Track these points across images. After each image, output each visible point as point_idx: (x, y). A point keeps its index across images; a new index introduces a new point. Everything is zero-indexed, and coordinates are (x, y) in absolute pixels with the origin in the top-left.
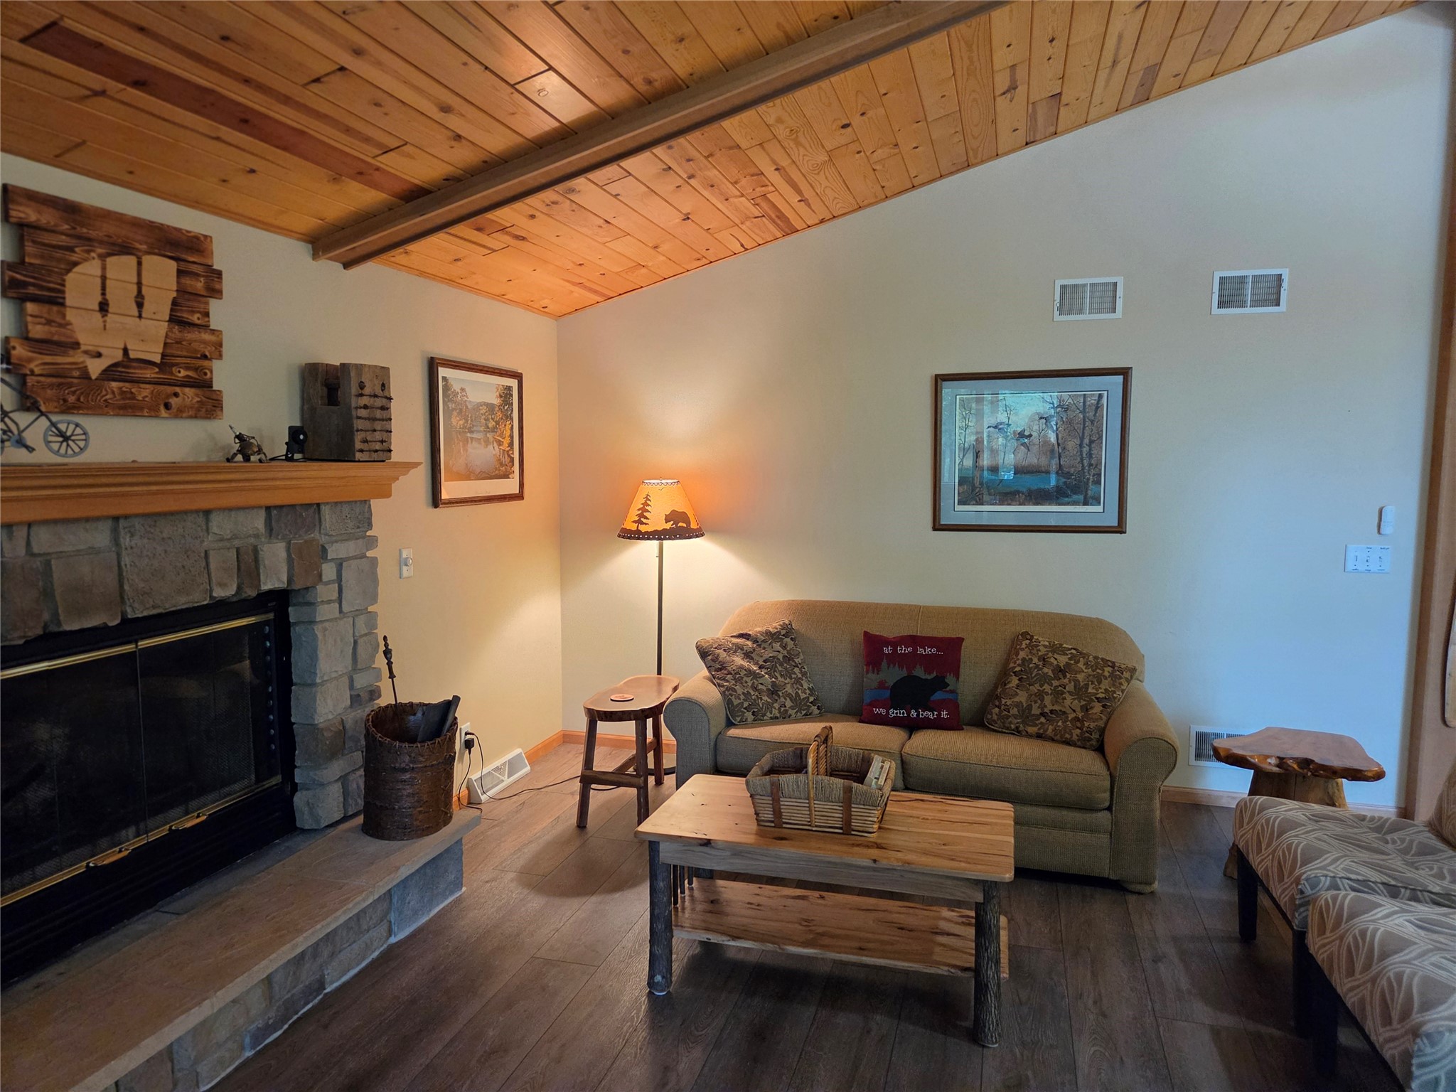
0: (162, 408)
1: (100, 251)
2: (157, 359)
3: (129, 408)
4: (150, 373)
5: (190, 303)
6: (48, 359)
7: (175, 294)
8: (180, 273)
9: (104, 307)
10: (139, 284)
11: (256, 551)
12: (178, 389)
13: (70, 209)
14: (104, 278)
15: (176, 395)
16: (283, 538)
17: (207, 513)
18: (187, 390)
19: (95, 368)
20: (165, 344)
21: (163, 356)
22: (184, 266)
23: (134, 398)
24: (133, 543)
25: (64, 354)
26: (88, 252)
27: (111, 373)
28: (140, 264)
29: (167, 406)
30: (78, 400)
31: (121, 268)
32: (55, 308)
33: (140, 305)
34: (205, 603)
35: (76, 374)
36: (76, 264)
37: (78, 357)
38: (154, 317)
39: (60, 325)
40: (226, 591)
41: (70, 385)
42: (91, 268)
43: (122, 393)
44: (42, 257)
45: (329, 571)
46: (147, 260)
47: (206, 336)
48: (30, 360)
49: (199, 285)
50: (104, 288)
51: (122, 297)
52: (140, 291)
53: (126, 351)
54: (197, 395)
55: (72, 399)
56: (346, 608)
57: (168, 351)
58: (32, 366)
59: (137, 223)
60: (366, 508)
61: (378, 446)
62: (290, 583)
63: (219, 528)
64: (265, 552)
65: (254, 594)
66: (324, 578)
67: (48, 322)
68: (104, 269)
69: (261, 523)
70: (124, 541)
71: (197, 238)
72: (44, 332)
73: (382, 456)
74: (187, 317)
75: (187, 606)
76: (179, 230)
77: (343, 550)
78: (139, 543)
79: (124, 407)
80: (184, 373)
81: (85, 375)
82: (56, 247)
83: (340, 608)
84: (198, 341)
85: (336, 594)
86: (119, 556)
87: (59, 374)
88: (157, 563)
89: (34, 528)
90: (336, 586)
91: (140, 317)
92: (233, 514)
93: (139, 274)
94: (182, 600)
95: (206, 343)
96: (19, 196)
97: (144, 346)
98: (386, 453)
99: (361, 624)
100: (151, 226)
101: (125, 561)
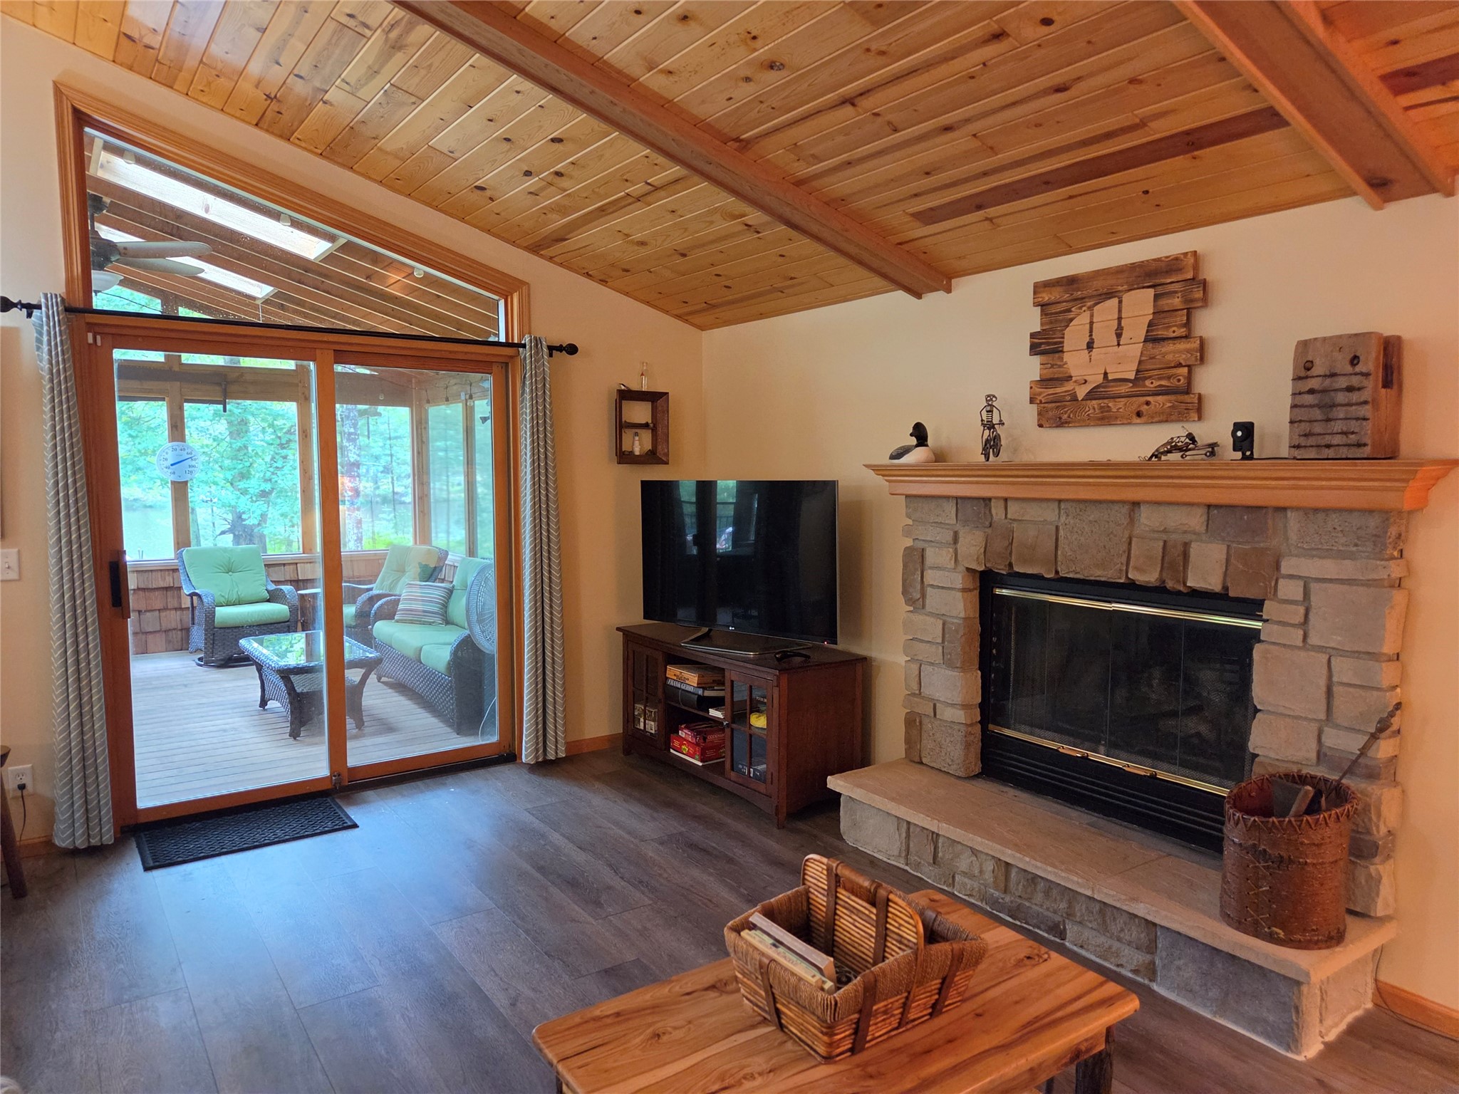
0: (1134, 416)
1: (1089, 304)
2: (1132, 376)
3: (1105, 419)
4: (1124, 389)
5: (1166, 321)
6: (1051, 391)
7: (1151, 317)
8: (1157, 297)
9: (1090, 346)
10: (1120, 319)
11: (1186, 545)
12: (1149, 398)
13: (1071, 282)
14: (1091, 323)
15: (1148, 403)
16: (1223, 540)
17: (1136, 504)
18: (1159, 398)
19: (1081, 392)
20: (1140, 362)
21: (1138, 371)
22: (1160, 290)
23: (1110, 411)
24: (1067, 522)
25: (1062, 385)
26: (1081, 308)
27: (1091, 395)
28: (1120, 302)
29: (1139, 414)
30: (1069, 417)
31: (1106, 311)
32: (1057, 355)
33: (1119, 335)
34: (1122, 581)
35: (1068, 398)
36: (1071, 320)
37: (1068, 386)
38: (1132, 341)
39: (1060, 366)
40: (1149, 577)
41: (1065, 407)
42: (1082, 320)
43: (1101, 408)
44: (1051, 323)
45: (1291, 590)
46: (1126, 298)
47: (1182, 345)
48: (1040, 394)
49: (1177, 302)
50: (1091, 331)
51: (1104, 335)
52: (1119, 324)
53: (1106, 374)
54: (1170, 402)
55: (1065, 416)
56: (1314, 640)
57: (1143, 367)
58: (1040, 398)
59: (1119, 271)
60: (1373, 522)
61: (1337, 440)
62: (1226, 588)
63: (1148, 519)
64: (1194, 549)
65: (1182, 588)
66: (1281, 594)
67: (1052, 366)
68: (1092, 316)
69: (1196, 520)
70: (1063, 519)
71: (1177, 259)
72: (1049, 373)
73: (1344, 452)
74: (1162, 333)
75: (1103, 579)
76: (1159, 260)
77: (1310, 567)
78: (1072, 522)
79: (1102, 419)
80: (1156, 383)
81: (1074, 398)
82: (1061, 312)
83: (1305, 637)
84: (1173, 352)
85: (1299, 618)
86: (1057, 528)
87: (1057, 400)
88: (1082, 539)
89: (1009, 503)
90: (1302, 610)
91: (1119, 345)
92: (1162, 508)
93: (1120, 311)
94: (1099, 573)
95: (1180, 352)
96: (1039, 287)
97: (1121, 368)
98: (1353, 449)
99: (1344, 670)
100: (1133, 267)
101: (1061, 533)
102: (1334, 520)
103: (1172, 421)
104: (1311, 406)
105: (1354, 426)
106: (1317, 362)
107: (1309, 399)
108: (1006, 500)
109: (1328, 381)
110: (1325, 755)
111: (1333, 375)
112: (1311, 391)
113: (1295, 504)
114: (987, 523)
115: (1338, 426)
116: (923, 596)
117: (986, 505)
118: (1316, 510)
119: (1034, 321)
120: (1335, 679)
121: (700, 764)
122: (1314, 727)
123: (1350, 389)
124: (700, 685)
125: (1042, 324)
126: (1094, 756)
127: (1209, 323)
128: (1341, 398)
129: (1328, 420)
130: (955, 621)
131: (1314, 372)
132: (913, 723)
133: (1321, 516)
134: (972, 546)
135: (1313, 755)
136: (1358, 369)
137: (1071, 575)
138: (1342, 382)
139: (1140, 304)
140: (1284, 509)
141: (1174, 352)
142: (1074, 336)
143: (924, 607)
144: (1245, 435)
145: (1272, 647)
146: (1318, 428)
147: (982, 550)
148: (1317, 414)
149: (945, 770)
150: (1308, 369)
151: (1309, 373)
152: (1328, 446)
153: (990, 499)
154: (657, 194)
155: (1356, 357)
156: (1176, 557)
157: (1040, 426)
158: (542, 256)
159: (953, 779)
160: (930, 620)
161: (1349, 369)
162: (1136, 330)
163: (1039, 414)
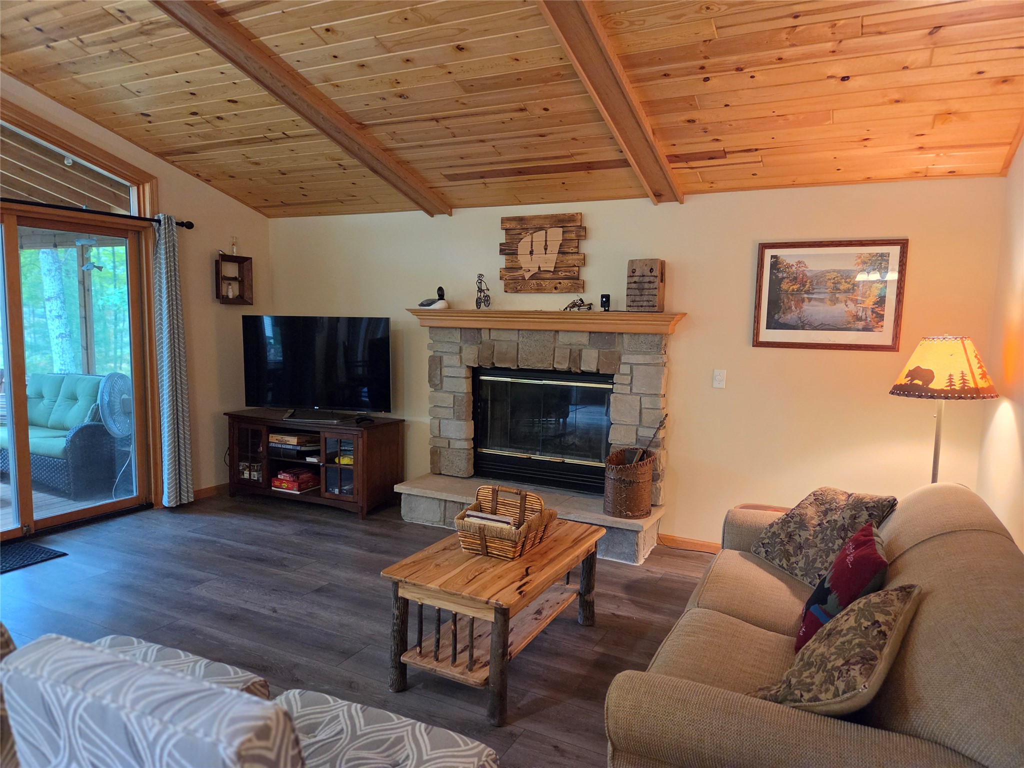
0: (554, 289)
1: (531, 232)
2: (552, 269)
3: (539, 290)
4: (549, 275)
5: (568, 244)
6: (512, 274)
7: (561, 242)
8: (564, 232)
9: (531, 253)
10: (546, 241)
11: (580, 351)
12: (561, 281)
13: (521, 219)
14: (532, 242)
15: (560, 283)
16: (597, 348)
17: (557, 331)
18: (566, 281)
19: (527, 276)
20: (556, 263)
21: (555, 267)
22: (566, 229)
23: (542, 286)
24: (523, 341)
25: (517, 272)
26: (526, 233)
27: (533, 277)
28: (546, 233)
29: (556, 288)
30: (521, 288)
31: (539, 236)
32: (514, 256)
33: (546, 249)
34: (551, 369)
35: (520, 278)
36: (522, 239)
37: (521, 272)
38: (552, 252)
39: (516, 262)
40: (563, 366)
41: (519, 282)
42: (527, 240)
43: (537, 284)
44: (511, 239)
45: (625, 369)
46: (549, 231)
47: (576, 257)
48: (506, 275)
49: (573, 236)
50: (532, 246)
51: (538, 248)
52: (546, 243)
53: (539, 267)
54: (570, 283)
55: (519, 287)
56: (634, 391)
57: (557, 266)
58: (506, 277)
59: (546, 217)
60: (657, 339)
61: (645, 304)
62: (598, 370)
63: (563, 338)
64: (584, 353)
65: (579, 371)
66: (621, 372)
67: (512, 261)
68: (532, 238)
69: (584, 339)
70: (521, 339)
71: (573, 215)
72: (510, 265)
73: (647, 309)
74: (567, 250)
75: (541, 368)
76: (564, 214)
77: (633, 359)
78: (525, 340)
79: (538, 290)
80: (564, 274)
81: (524, 278)
82: (516, 234)
83: (631, 389)
84: (571, 259)
85: (628, 382)
86: (518, 344)
87: (515, 279)
88: (531, 349)
89: (491, 331)
90: (630, 378)
91: (546, 254)
92: (569, 333)
93: (546, 237)
94: (539, 366)
95: (575, 260)
96: (504, 220)
97: (548, 265)
98: (651, 308)
99: (646, 402)
100: (552, 216)
101: (520, 346)
102: (642, 338)
103: (572, 292)
104: (635, 289)
105: (651, 298)
106: (637, 270)
107: (634, 286)
108: (490, 329)
109: (641, 278)
110: (639, 439)
111: (643, 276)
112: (635, 282)
113: (626, 332)
114: (479, 342)
115: (645, 298)
116: (441, 382)
117: (478, 333)
118: (635, 334)
119: (502, 237)
120: (643, 407)
121: (299, 493)
122: (635, 428)
123: (650, 282)
124: (299, 444)
125: (506, 240)
126: (534, 457)
127: (587, 247)
128: (646, 286)
129: (641, 295)
130: (461, 395)
131: (636, 274)
132: (435, 453)
133: (637, 336)
134: (471, 356)
135: (635, 441)
136: (653, 274)
137: (525, 367)
138: (647, 279)
139: (556, 235)
140: (622, 333)
141: (573, 260)
142: (523, 247)
143: (442, 388)
144: (606, 300)
145: (618, 395)
146: (637, 299)
147: (477, 356)
148: (637, 292)
149: (456, 475)
150: (634, 273)
151: (634, 274)
152: (642, 306)
153: (481, 329)
154: (287, 140)
155: (652, 269)
156: (576, 356)
157: (506, 292)
158: (167, 160)
159: (460, 479)
160: (447, 395)
161: (649, 274)
162: (554, 247)
163: (505, 285)
